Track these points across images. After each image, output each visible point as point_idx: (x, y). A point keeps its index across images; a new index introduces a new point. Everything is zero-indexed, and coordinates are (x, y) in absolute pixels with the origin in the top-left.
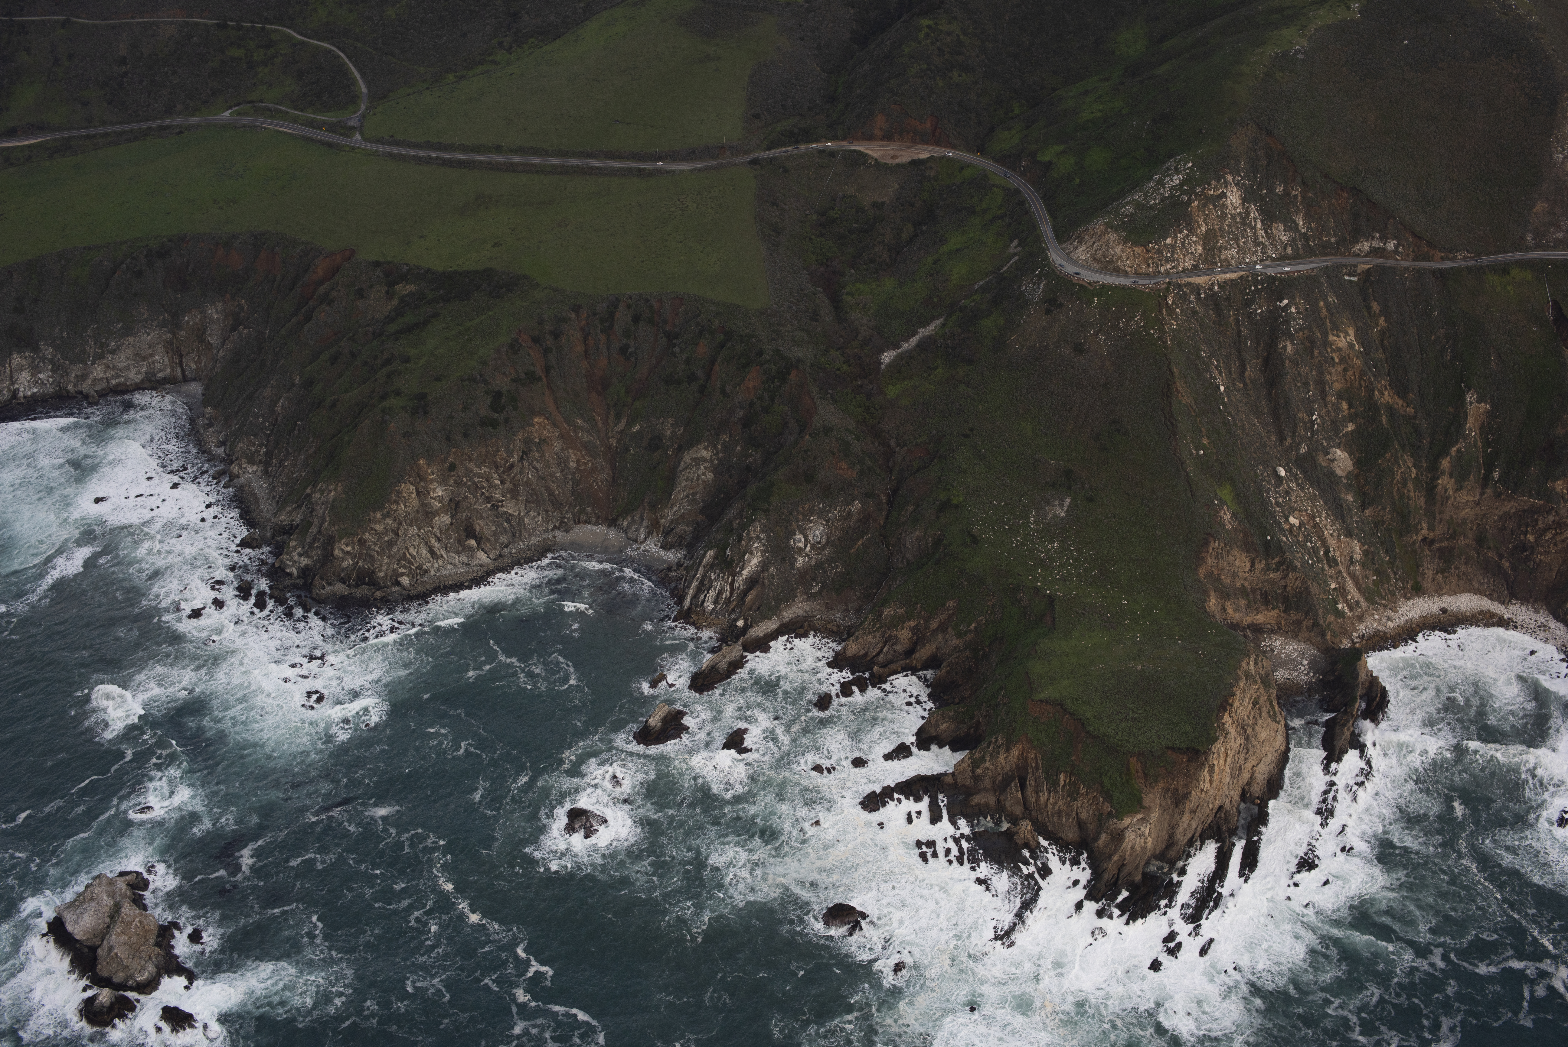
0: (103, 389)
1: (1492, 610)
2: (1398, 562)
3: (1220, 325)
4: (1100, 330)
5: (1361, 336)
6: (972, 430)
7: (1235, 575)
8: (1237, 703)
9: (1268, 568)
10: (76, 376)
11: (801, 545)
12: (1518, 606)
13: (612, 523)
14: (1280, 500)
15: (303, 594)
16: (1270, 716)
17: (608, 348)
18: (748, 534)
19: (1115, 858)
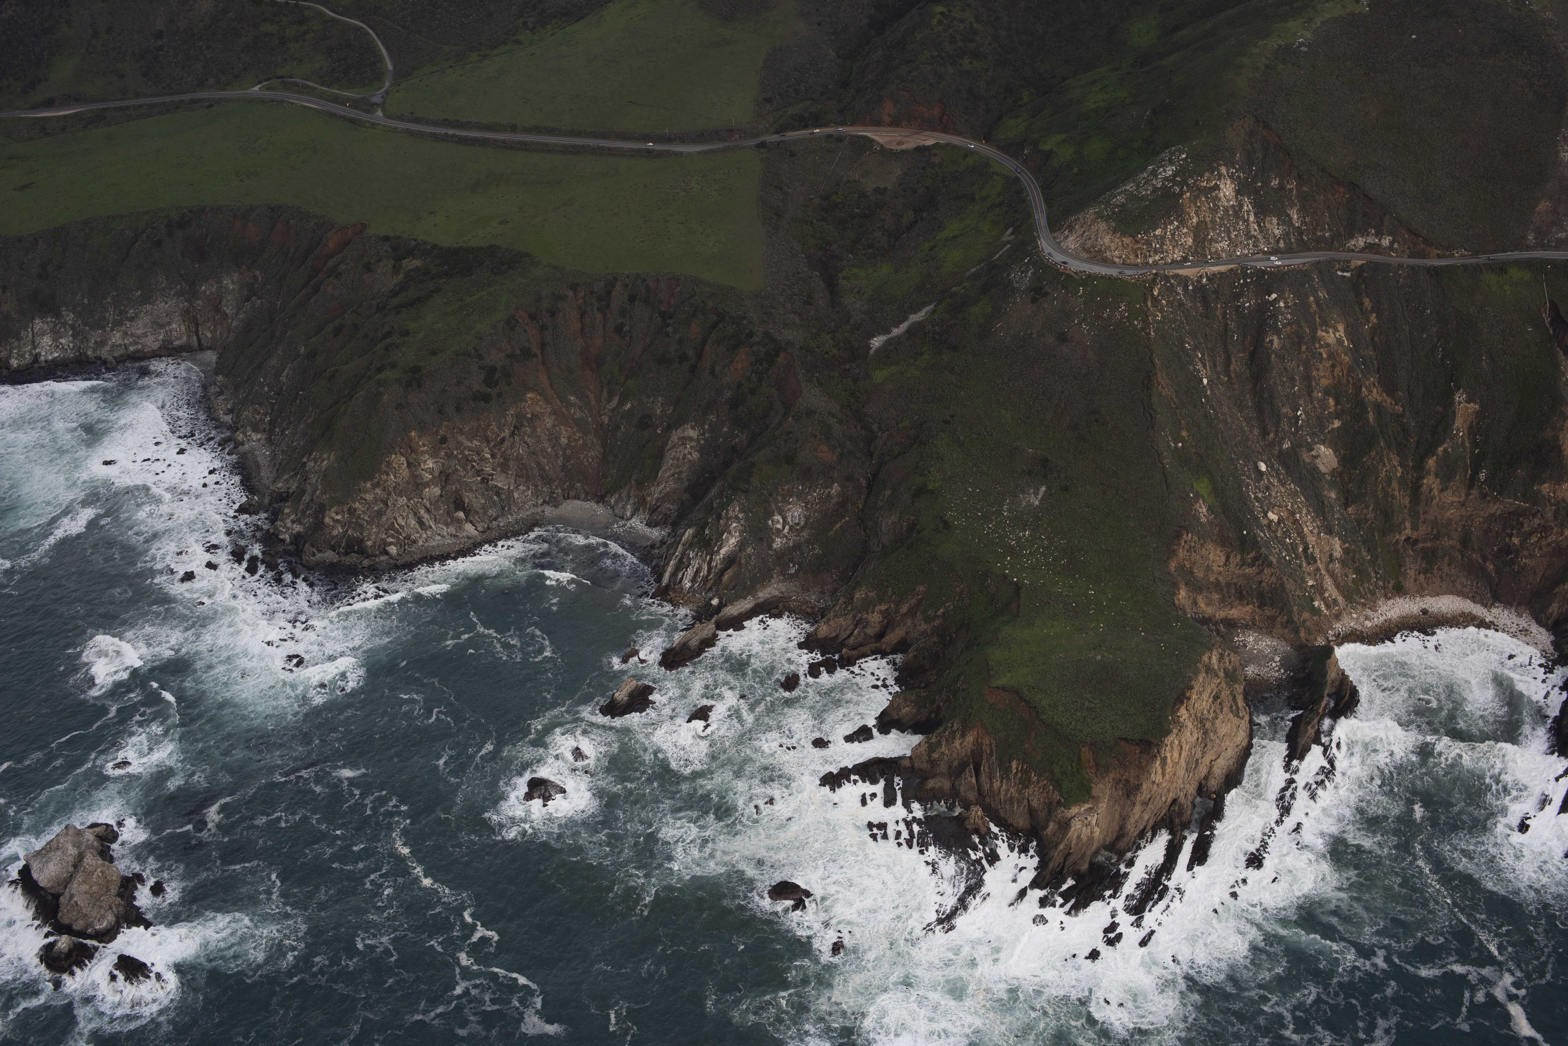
0: (121, 356)
1: (1474, 612)
2: (1380, 561)
3: (1207, 317)
4: (1084, 320)
5: (1351, 332)
6: (952, 416)
7: (1208, 569)
8: (1194, 697)
9: (1243, 563)
10: (96, 342)
11: (779, 526)
12: (1501, 609)
13: (600, 499)
14: (1260, 495)
15: (293, 560)
16: (1232, 711)
17: (604, 326)
18: (727, 513)
19: (1061, 847)
